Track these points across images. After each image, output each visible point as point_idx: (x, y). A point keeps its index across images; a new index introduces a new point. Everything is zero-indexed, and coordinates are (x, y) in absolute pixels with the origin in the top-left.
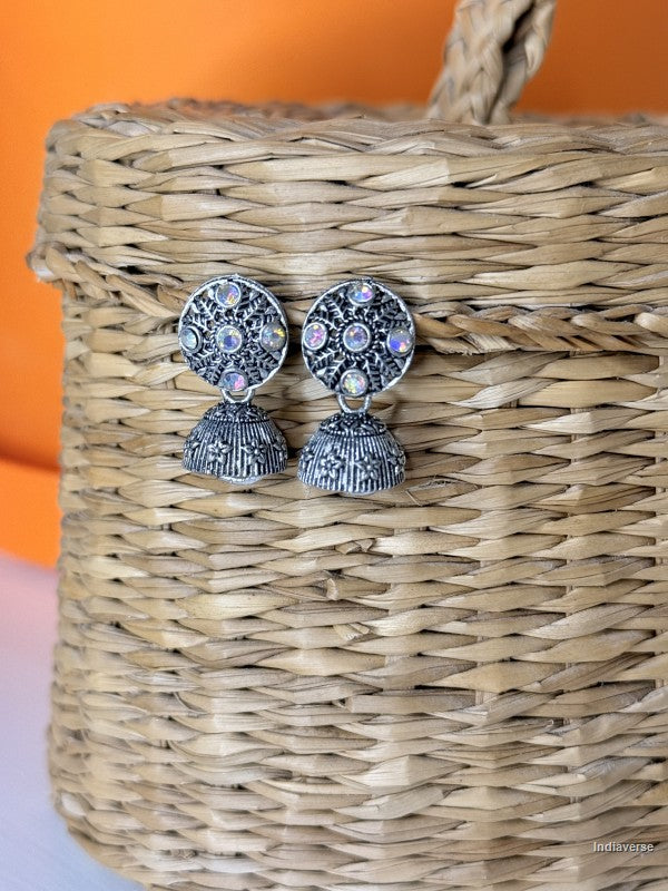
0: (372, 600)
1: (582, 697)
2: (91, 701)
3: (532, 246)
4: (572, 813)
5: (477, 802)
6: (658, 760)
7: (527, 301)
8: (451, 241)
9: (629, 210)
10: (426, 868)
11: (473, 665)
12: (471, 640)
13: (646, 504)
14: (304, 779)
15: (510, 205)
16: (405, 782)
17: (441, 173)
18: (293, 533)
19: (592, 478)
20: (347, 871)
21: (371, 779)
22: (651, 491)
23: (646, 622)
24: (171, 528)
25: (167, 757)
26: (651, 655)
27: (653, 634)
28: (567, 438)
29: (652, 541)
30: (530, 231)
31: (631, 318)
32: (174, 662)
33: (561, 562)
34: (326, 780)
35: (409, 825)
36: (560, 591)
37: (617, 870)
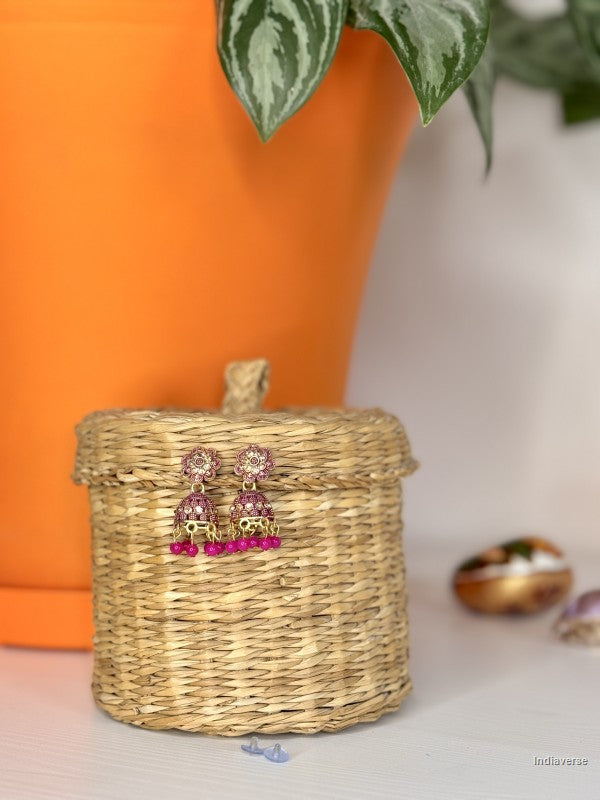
0: (296, 585)
1: (364, 614)
2: (167, 654)
3: (338, 453)
4: (366, 657)
5: (338, 656)
6: (385, 636)
7: (340, 471)
8: (315, 453)
9: (364, 439)
10: (323, 685)
11: (329, 605)
12: (328, 595)
13: (372, 541)
14: (277, 659)
15: (332, 439)
16: (316, 651)
17: (311, 430)
18: (263, 563)
19: (358, 531)
20: (296, 692)
21: (301, 653)
22: (371, 536)
23: (377, 584)
24: (207, 571)
25: (216, 665)
26: (378, 597)
27: (378, 589)
28: (348, 518)
29: (374, 554)
30: (338, 448)
31: (368, 475)
32: (214, 625)
33: (352, 564)
34: (283, 658)
35: (317, 669)
36: (352, 574)
37: (378, 680)
